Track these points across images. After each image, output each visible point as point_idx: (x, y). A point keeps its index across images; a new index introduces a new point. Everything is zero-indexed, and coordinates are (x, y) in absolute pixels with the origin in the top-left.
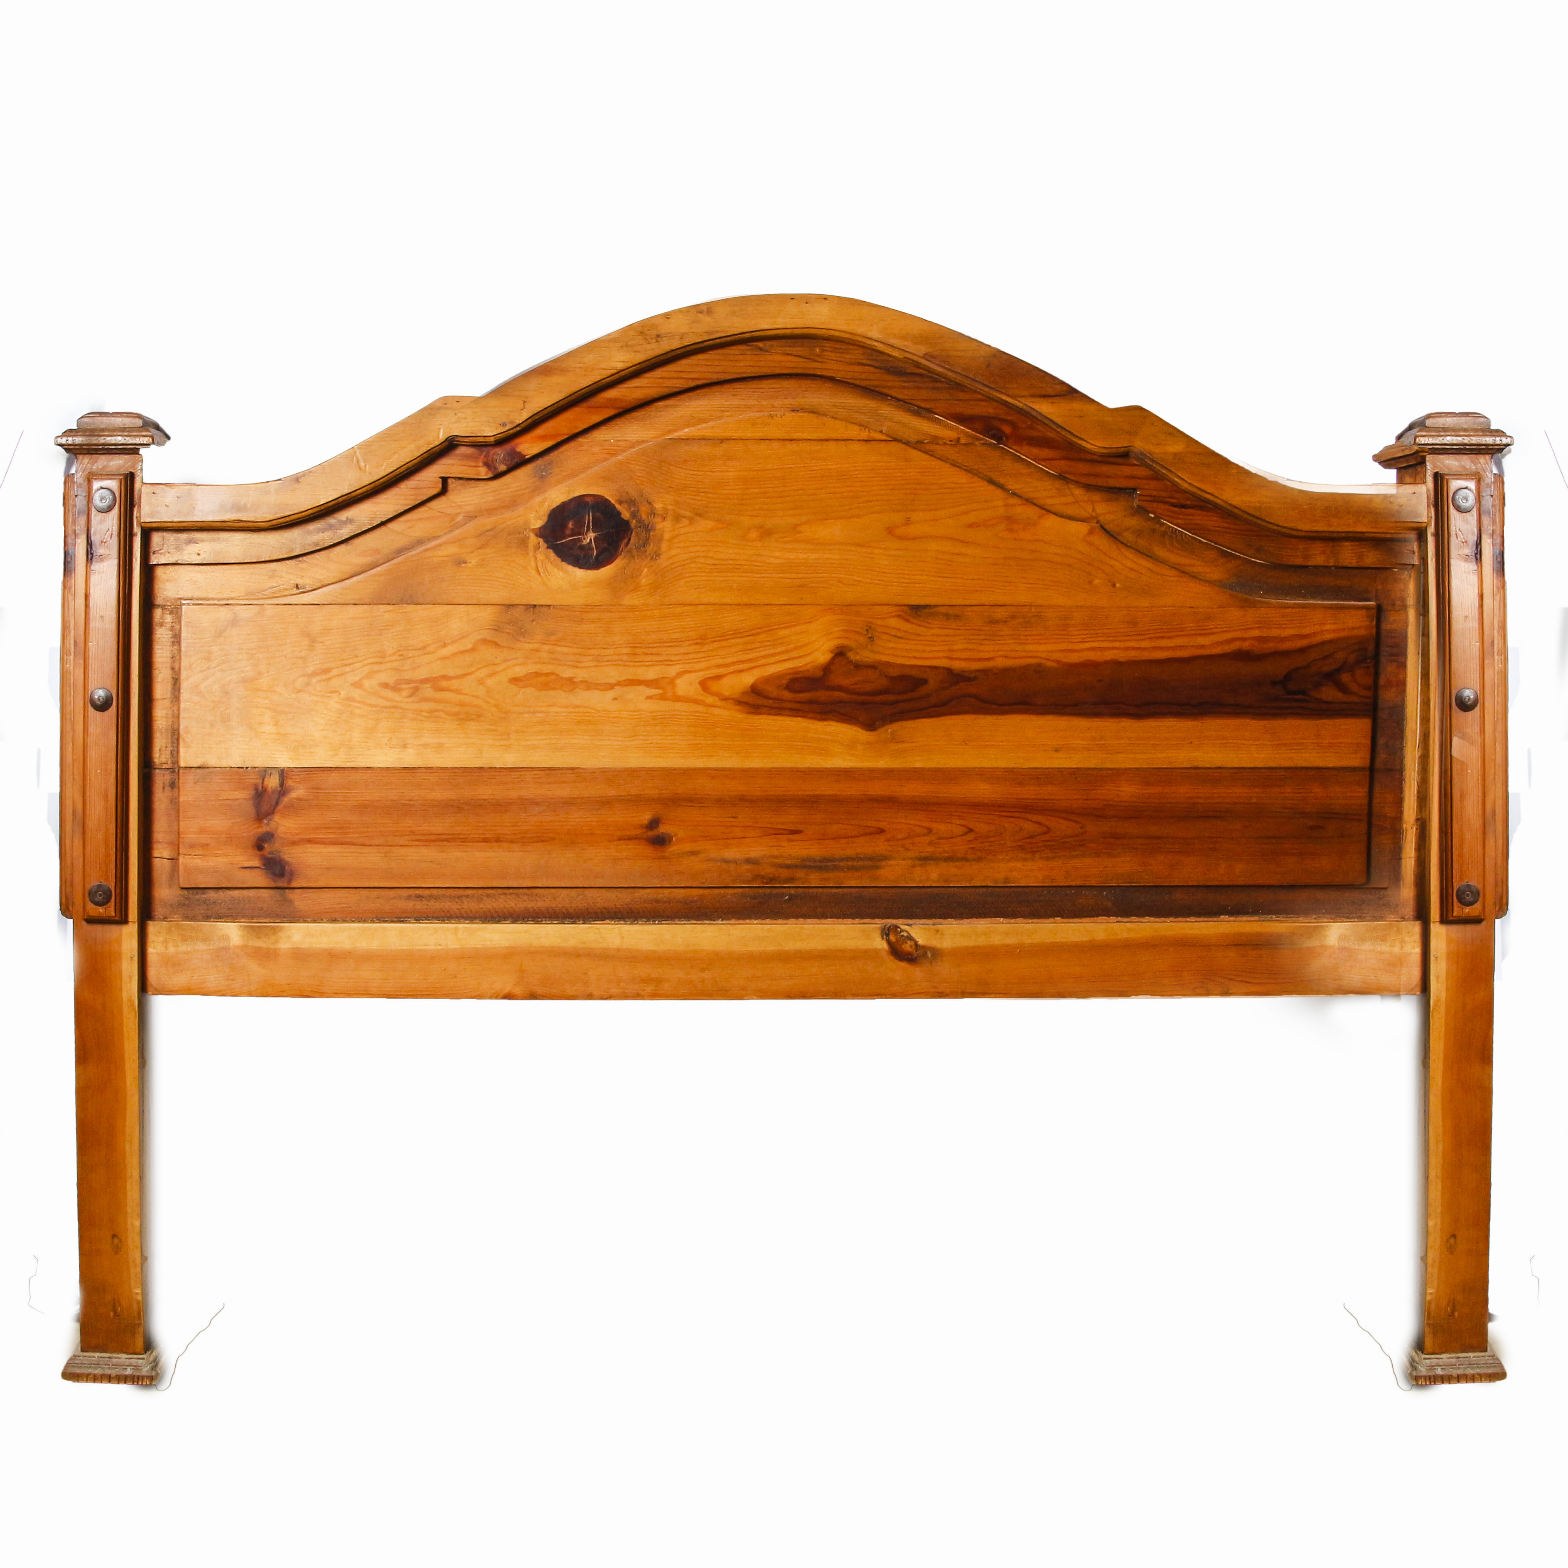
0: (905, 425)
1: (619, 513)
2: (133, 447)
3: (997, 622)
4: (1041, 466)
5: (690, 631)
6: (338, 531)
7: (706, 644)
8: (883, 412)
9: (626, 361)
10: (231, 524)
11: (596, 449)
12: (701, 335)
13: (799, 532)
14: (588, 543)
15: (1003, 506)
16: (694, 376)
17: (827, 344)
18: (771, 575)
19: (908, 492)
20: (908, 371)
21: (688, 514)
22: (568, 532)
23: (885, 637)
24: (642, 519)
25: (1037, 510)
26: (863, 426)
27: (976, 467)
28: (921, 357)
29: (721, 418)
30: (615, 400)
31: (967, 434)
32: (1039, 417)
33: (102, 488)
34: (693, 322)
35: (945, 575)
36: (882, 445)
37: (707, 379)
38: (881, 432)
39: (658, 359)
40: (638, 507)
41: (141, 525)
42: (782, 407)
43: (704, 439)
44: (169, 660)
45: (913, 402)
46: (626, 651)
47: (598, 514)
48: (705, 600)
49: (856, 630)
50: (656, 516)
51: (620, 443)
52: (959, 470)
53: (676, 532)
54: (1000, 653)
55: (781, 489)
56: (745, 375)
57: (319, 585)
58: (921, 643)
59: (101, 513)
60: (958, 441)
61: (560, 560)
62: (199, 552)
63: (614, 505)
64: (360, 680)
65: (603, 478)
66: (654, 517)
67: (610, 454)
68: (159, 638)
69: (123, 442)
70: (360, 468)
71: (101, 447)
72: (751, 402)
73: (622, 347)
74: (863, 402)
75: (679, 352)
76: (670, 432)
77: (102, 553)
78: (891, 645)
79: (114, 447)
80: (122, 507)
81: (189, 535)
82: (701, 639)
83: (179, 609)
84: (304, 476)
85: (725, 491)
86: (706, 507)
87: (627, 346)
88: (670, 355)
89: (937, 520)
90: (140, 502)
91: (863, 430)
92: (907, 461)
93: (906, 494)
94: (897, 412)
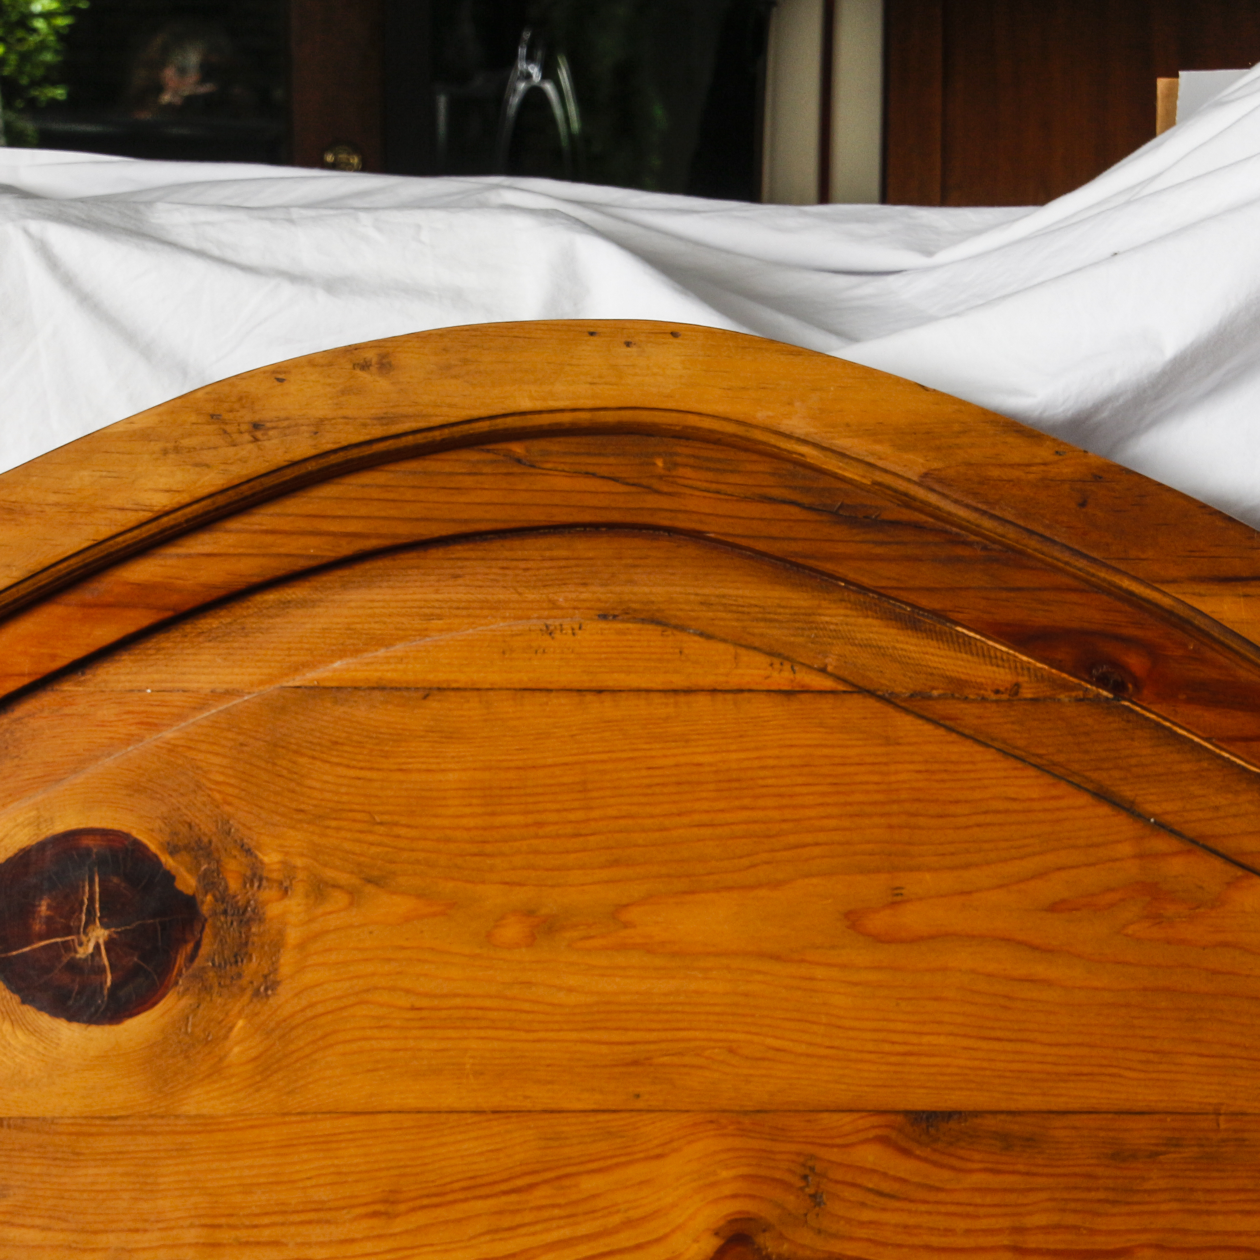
0: (880, 652)
1: (169, 878)
3: (1134, 1156)
4: (1226, 755)
5: (357, 1181)
7: (397, 1216)
8: (827, 619)
9: (174, 488)
11: (107, 712)
12: (365, 425)
13: (627, 925)
14: (92, 955)
15: (1135, 857)
16: (353, 527)
17: (683, 449)
18: (562, 1035)
19: (894, 821)
20: (887, 516)
21: (343, 878)
22: (38, 927)
23: (848, 1193)
24: (231, 892)
25: (1218, 864)
26: (779, 655)
27: (1061, 758)
28: (915, 483)
29: (423, 633)
30: (144, 588)
31: (1040, 678)
32: (1216, 633)
34: (343, 392)
35: (999, 1034)
36: (826, 704)
37: (379, 536)
38: (823, 670)
39: (257, 486)
40: (218, 862)
42: (575, 608)
43: (382, 688)
45: (904, 595)
46: (191, 1236)
47: (115, 880)
48: (395, 1102)
49: (778, 1175)
50: (265, 883)
51: (167, 697)
52: (1020, 765)
53: (316, 927)
54: (1144, 1238)
55: (580, 815)
56: (483, 527)
58: (943, 1209)
60: (1017, 693)
61: (16, 998)
63: (156, 856)
65: (127, 787)
66: (259, 887)
67: (148, 724)
72: (502, 595)
73: (165, 452)
74: (776, 594)
75: (311, 466)
76: (297, 669)
78: (866, 1215)
82: (385, 1201)
85: (437, 822)
86: (392, 862)
87: (177, 450)
88: (289, 474)
89: (970, 893)
91: (777, 666)
92: (889, 745)
93: (890, 827)
94: (861, 620)
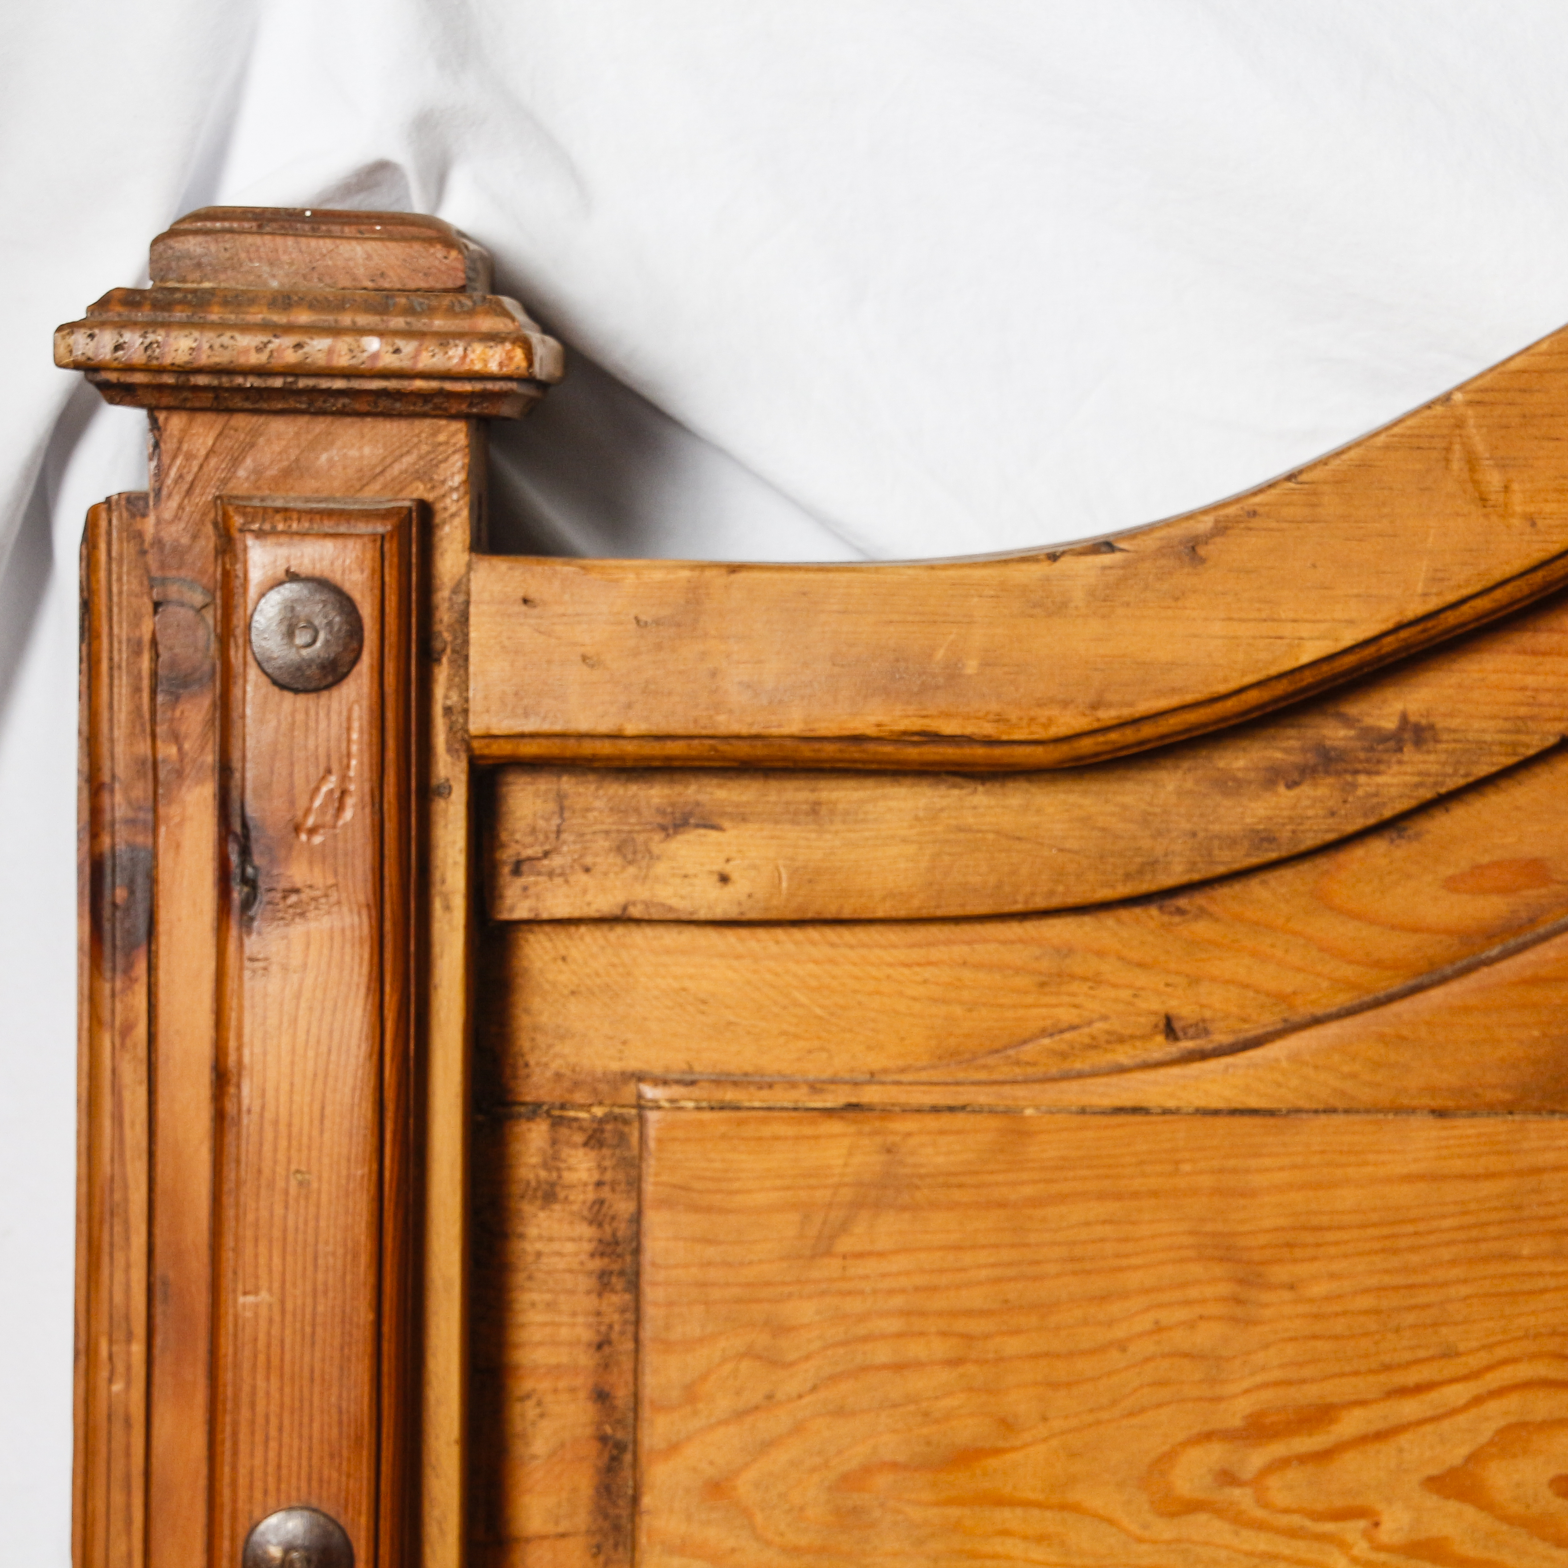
2: (434, 384)
6: (1362, 779)
10: (888, 749)
33: (292, 577)
41: (469, 749)
44: (586, 1359)
57: (1269, 1020)
59: (288, 696)
62: (728, 869)
64: (1473, 1458)
68: (539, 1255)
69: (389, 361)
70: (1483, 500)
71: (278, 383)
77: (298, 882)
79: (339, 384)
80: (390, 667)
81: (678, 789)
83: (626, 1121)
84: (1221, 529)
90: (466, 642)
